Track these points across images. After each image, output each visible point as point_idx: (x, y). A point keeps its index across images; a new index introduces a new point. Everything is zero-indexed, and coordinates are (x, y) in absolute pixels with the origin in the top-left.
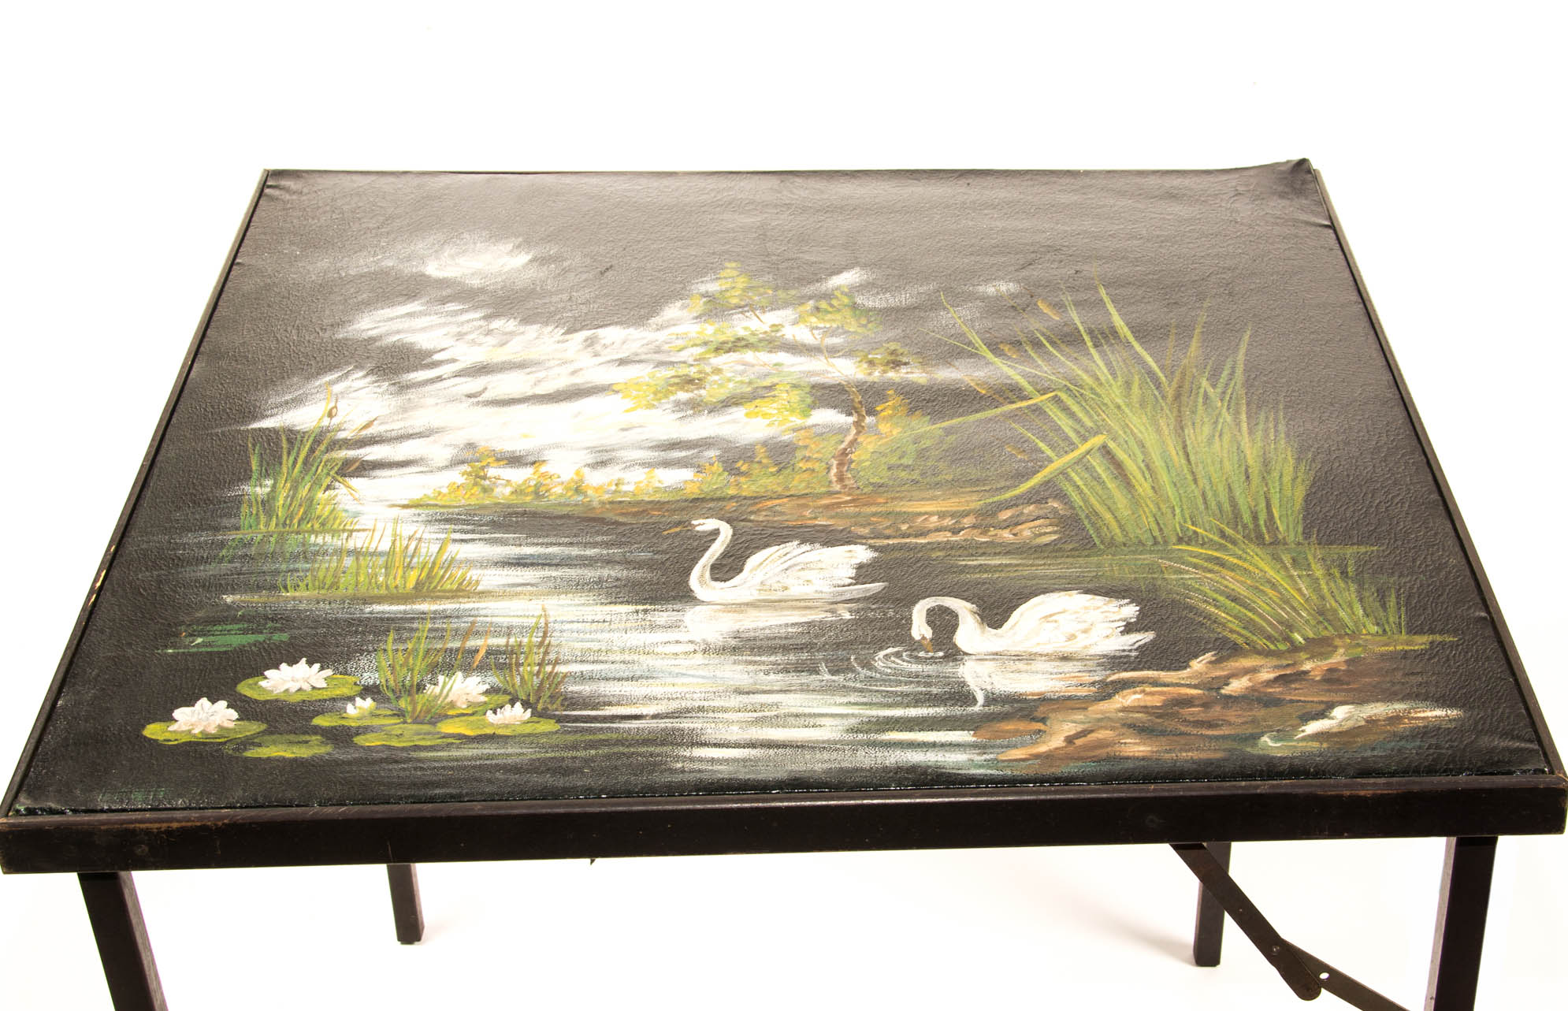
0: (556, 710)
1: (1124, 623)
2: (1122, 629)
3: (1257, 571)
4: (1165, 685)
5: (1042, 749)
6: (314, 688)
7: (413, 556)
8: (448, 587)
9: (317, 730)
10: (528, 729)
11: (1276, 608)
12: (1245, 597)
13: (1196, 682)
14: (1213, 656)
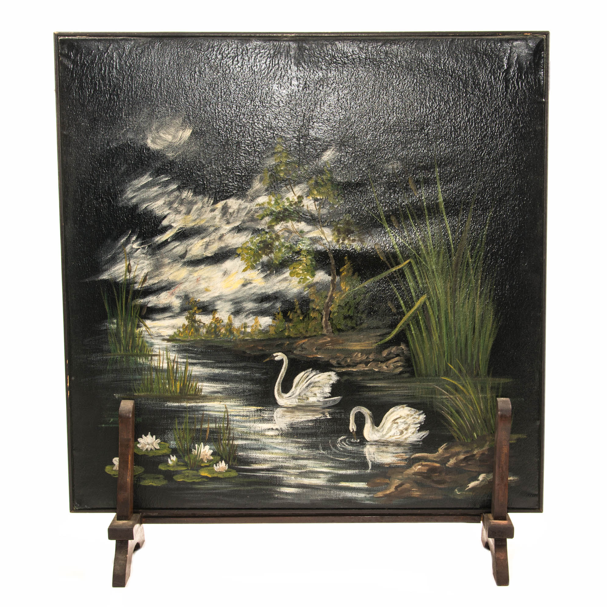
0: (235, 465)
1: (419, 425)
2: (418, 428)
3: (468, 394)
4: (429, 461)
5: (388, 492)
6: (156, 449)
7: (176, 373)
8: (191, 392)
9: (161, 472)
10: (227, 475)
11: (471, 418)
12: (462, 410)
13: (439, 459)
14: (446, 445)
